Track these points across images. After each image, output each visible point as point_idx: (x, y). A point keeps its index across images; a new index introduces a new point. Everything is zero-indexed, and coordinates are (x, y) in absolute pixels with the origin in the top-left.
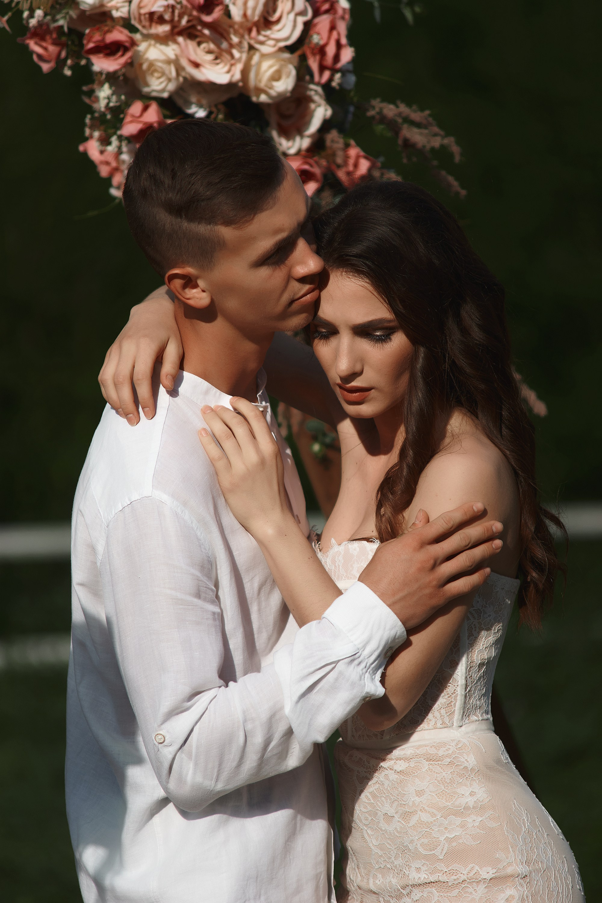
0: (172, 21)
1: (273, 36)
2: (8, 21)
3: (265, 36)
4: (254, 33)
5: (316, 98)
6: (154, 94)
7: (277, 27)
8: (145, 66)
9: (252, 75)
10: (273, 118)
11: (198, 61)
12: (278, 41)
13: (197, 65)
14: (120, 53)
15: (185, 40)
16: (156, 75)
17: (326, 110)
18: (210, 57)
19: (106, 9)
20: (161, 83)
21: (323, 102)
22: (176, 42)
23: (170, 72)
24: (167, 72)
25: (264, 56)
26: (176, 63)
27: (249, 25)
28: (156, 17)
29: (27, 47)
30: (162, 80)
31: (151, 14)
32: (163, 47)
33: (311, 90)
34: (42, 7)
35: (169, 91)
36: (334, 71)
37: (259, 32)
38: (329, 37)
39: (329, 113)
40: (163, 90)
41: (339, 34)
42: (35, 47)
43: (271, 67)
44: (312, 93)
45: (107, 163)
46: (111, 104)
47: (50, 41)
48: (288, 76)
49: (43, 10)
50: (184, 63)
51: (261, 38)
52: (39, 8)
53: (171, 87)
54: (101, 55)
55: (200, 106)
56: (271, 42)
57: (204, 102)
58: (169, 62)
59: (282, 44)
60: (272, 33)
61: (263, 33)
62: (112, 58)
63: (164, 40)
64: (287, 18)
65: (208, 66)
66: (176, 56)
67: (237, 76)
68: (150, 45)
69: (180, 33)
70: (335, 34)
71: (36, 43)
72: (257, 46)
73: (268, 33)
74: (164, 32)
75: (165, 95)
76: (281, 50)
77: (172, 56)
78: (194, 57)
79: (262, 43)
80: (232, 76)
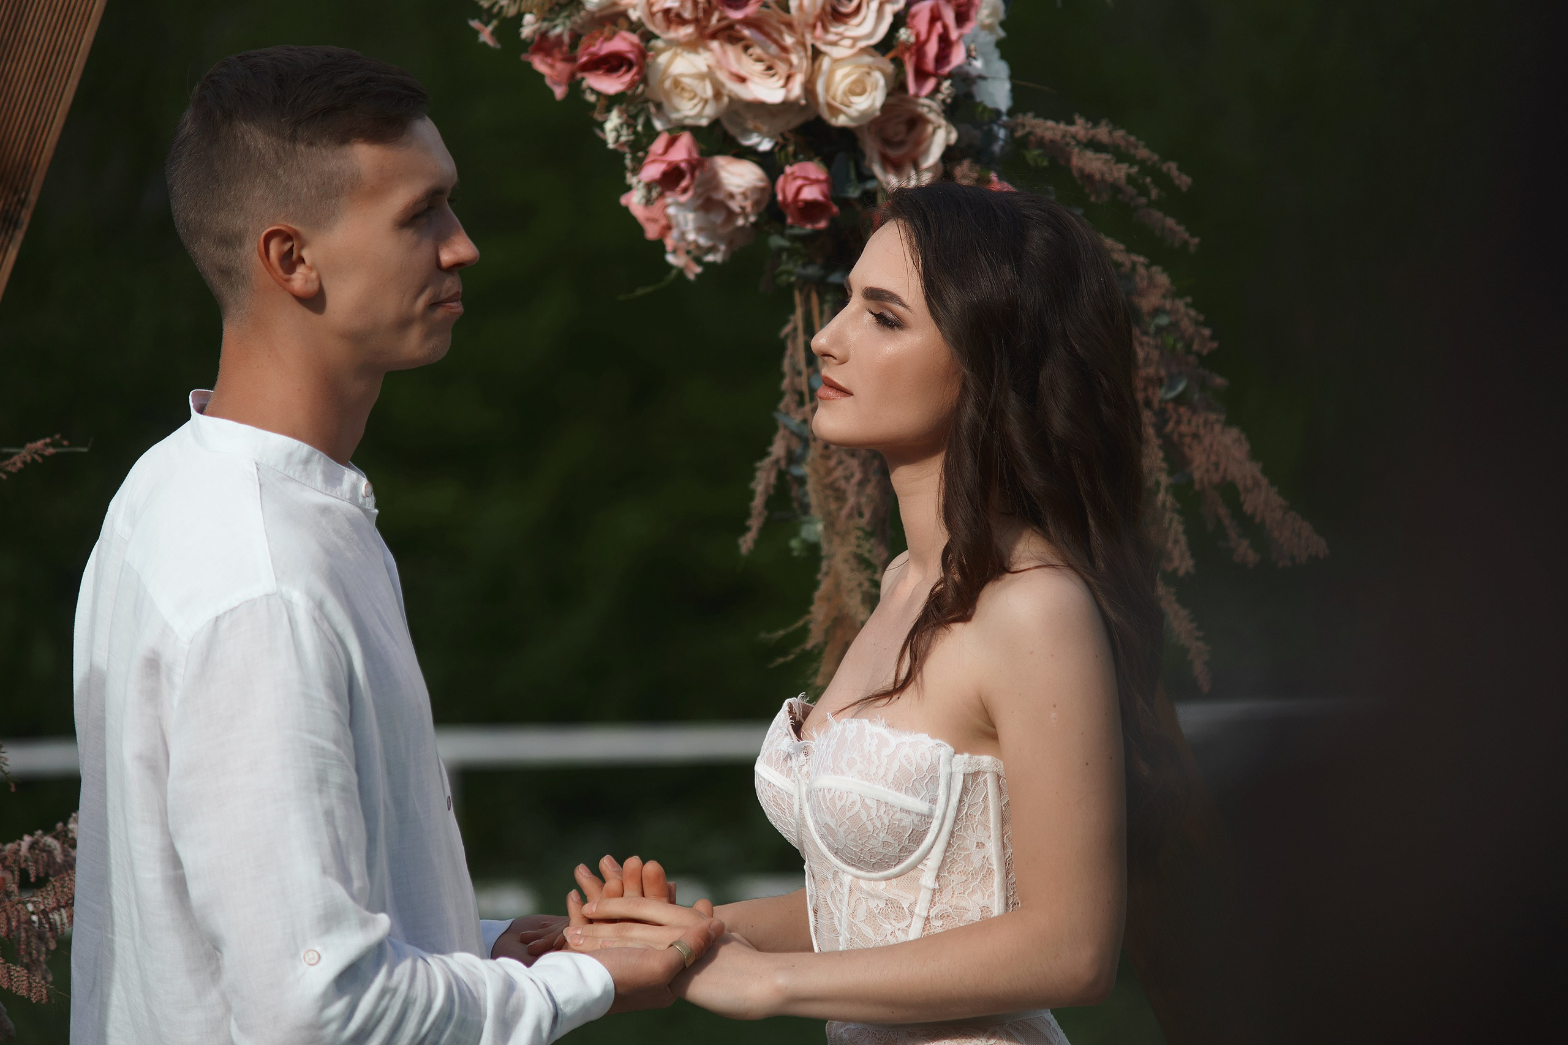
0: (696, 21)
1: (849, 33)
2: (493, 33)
3: (837, 34)
4: (819, 31)
5: (932, 116)
6: (688, 122)
7: (855, 21)
8: (668, 84)
9: (820, 88)
10: (871, 148)
11: (743, 73)
12: (855, 40)
13: (742, 80)
14: (624, 69)
15: (722, 45)
16: (686, 95)
17: (948, 133)
18: (760, 67)
19: (621, 8)
20: (695, 105)
21: (943, 122)
22: (707, 48)
23: (705, 91)
24: (699, 91)
25: (836, 61)
26: (709, 75)
27: (811, 21)
28: (672, 15)
29: (529, 65)
30: (695, 101)
31: (667, 12)
32: (692, 57)
33: (923, 105)
34: (535, 11)
35: (708, 117)
36: (941, 79)
37: (825, 29)
38: (930, 32)
39: (954, 136)
40: (699, 115)
41: (945, 27)
42: (540, 65)
43: (846, 76)
44: (925, 110)
45: (654, 220)
46: (623, 139)
47: (558, 56)
48: (875, 87)
49: (536, 15)
50: (722, 76)
51: (831, 37)
52: (531, 12)
53: (710, 111)
54: (600, 72)
55: (763, 135)
56: (847, 42)
57: (765, 128)
58: (702, 77)
59: (863, 44)
60: (846, 30)
61: (833, 29)
62: (615, 75)
63: (691, 46)
64: (868, 7)
65: (757, 79)
66: (709, 67)
67: (796, 90)
68: (675, 55)
69: (714, 36)
70: (939, 27)
71: (543, 62)
72: (823, 48)
73: (841, 29)
74: (686, 35)
75: (704, 122)
76: (864, 51)
77: (704, 69)
78: (735, 68)
79: (834, 44)
80: (788, 91)
